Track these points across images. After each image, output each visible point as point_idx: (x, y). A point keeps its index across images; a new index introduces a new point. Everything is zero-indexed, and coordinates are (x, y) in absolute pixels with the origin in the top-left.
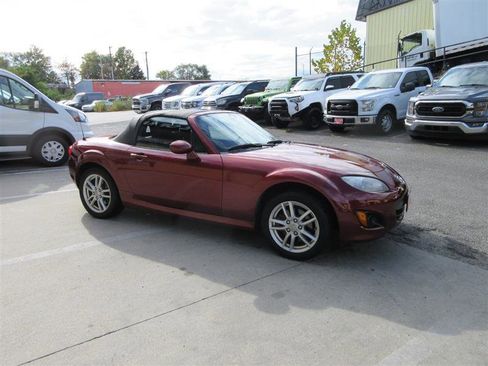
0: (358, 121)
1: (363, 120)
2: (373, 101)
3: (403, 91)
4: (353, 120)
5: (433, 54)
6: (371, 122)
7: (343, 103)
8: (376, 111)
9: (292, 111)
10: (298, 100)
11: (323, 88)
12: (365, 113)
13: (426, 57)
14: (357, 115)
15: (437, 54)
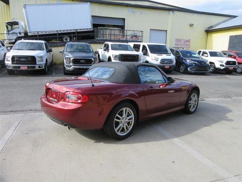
0: (37, 67)
3: (47, 52)
4: (34, 67)
7: (26, 57)
8: (44, 62)
12: (41, 63)
13: (23, 35)
14: (36, 64)
15: (29, 34)
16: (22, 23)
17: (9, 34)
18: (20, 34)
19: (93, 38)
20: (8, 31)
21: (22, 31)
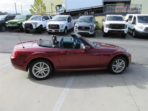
0: (60, 31)
1: (61, 31)
2: (63, 25)
3: (68, 22)
4: (58, 31)
5: (65, 11)
6: (63, 31)
7: (55, 25)
8: (64, 28)
9: (34, 27)
10: (36, 24)
11: (42, 20)
12: (62, 29)
13: (63, 12)
14: (59, 29)
15: (66, 11)
16: (63, 5)
17: (57, 12)
18: (62, 11)
19: (102, 12)
20: (57, 10)
21: (63, 10)
